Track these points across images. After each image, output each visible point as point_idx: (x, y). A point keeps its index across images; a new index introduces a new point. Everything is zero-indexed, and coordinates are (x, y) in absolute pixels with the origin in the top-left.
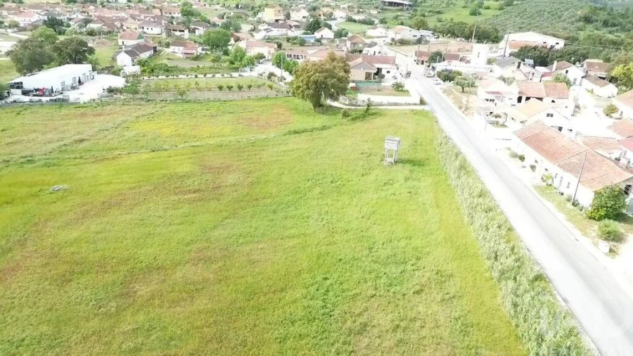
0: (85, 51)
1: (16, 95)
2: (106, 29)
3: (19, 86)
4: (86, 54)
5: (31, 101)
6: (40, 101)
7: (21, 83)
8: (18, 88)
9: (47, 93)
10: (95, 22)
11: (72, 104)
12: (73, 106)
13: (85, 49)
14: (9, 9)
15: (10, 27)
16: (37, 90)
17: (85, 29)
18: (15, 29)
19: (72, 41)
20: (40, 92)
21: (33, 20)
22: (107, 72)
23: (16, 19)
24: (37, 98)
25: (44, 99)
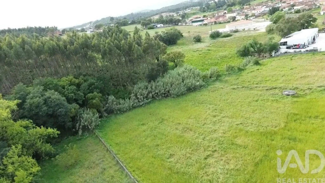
0: (311, 21)
1: (283, 49)
2: (307, 7)
3: (285, 44)
4: (312, 23)
5: (295, 52)
6: (300, 51)
7: (286, 42)
8: (284, 45)
9: (301, 47)
10: (298, 6)
11: (321, 52)
12: (321, 54)
13: (312, 19)
14: (247, 9)
15: (252, 16)
16: (295, 45)
17: (293, 10)
18: (254, 17)
19: (303, 16)
20: (297, 46)
21: (261, 11)
22: (324, 31)
23: (253, 12)
24: (297, 50)
25: (303, 50)
